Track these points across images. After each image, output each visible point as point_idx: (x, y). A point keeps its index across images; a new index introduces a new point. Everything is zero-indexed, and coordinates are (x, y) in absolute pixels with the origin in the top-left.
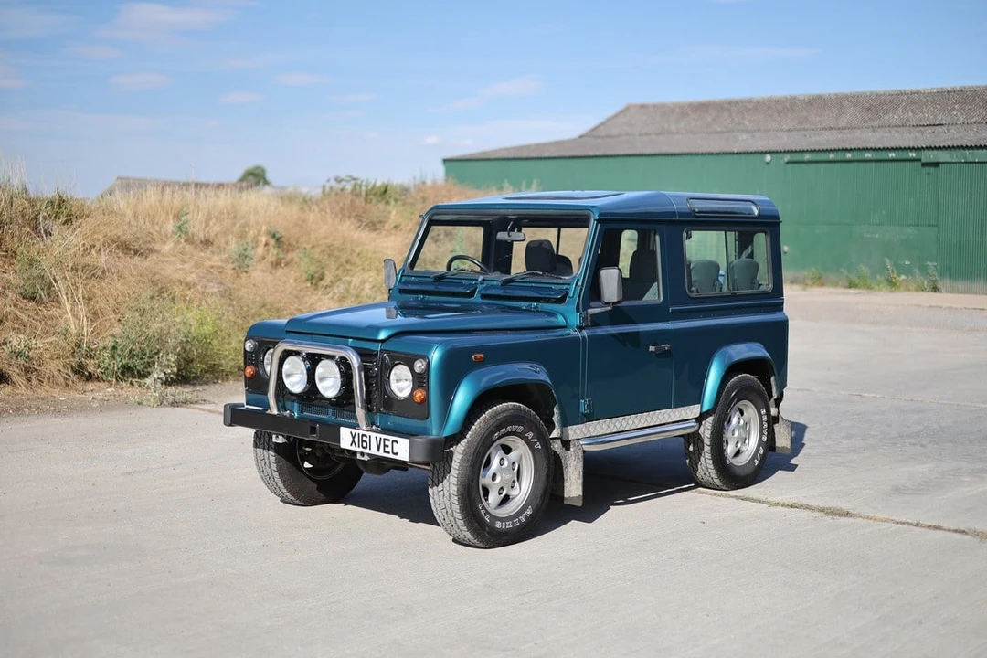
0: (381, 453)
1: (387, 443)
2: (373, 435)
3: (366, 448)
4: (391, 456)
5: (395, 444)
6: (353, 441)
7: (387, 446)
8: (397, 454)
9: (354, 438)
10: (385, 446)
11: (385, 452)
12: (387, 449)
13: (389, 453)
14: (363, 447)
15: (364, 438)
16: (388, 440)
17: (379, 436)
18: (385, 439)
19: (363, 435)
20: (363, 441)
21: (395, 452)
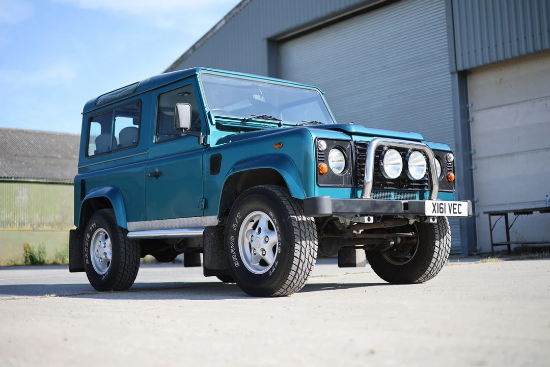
0: (452, 215)
1: (455, 206)
2: (447, 202)
3: (442, 212)
4: (458, 215)
5: (460, 206)
6: (434, 209)
7: (455, 209)
8: (461, 213)
9: (434, 207)
10: (454, 209)
11: (454, 213)
12: (456, 211)
13: (456, 213)
14: (441, 212)
15: (441, 206)
16: (456, 204)
17: (451, 202)
18: (454, 204)
19: (441, 204)
20: (440, 208)
21: (460, 212)
